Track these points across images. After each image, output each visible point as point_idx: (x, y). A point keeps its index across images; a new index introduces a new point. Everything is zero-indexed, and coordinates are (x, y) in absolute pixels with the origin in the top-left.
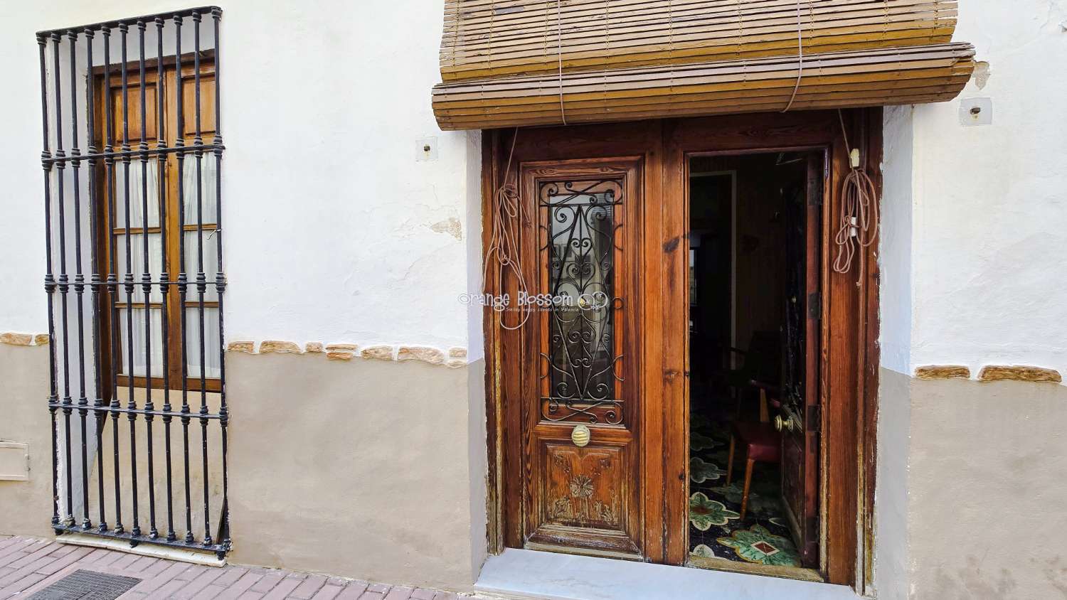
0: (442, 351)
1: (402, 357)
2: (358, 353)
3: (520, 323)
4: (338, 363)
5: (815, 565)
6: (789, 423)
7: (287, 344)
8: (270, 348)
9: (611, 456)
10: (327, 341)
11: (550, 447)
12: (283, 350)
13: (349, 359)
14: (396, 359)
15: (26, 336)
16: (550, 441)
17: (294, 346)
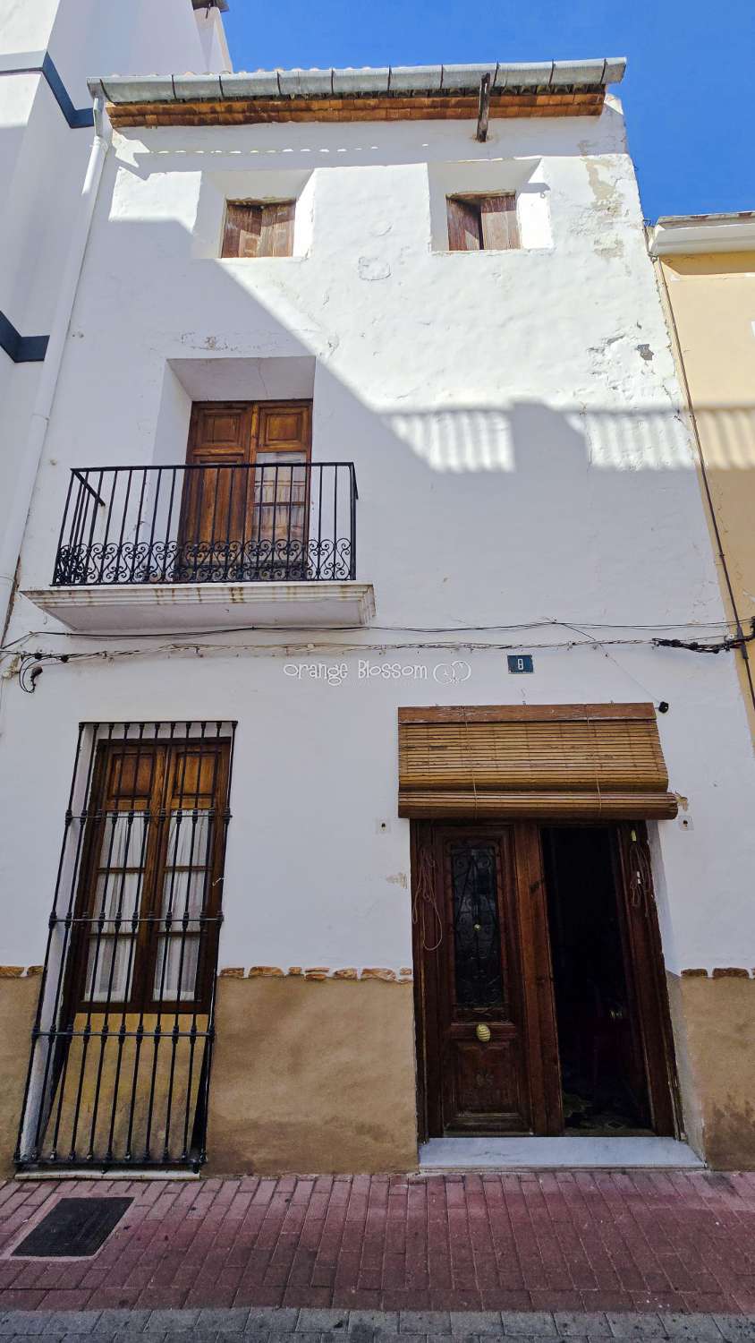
0: (394, 971)
1: (365, 976)
2: (330, 974)
3: (435, 945)
4: (315, 985)
5: (649, 1126)
6: (619, 1014)
7: (273, 968)
8: (258, 972)
9: (505, 1049)
10: (305, 965)
11: (459, 1044)
12: (269, 974)
13: (322, 980)
14: (359, 977)
15: (18, 968)
16: (461, 1040)
17: (279, 971)
